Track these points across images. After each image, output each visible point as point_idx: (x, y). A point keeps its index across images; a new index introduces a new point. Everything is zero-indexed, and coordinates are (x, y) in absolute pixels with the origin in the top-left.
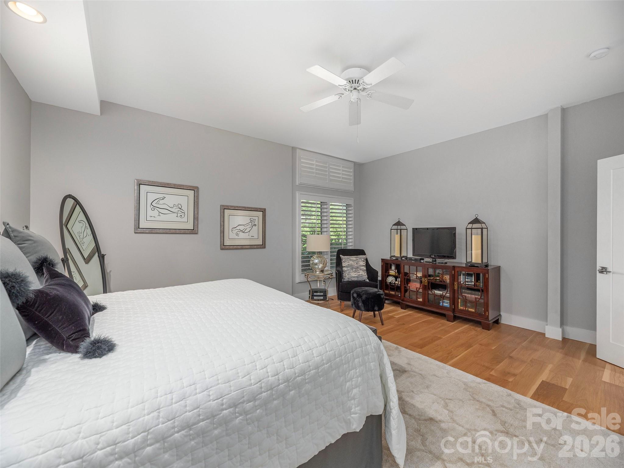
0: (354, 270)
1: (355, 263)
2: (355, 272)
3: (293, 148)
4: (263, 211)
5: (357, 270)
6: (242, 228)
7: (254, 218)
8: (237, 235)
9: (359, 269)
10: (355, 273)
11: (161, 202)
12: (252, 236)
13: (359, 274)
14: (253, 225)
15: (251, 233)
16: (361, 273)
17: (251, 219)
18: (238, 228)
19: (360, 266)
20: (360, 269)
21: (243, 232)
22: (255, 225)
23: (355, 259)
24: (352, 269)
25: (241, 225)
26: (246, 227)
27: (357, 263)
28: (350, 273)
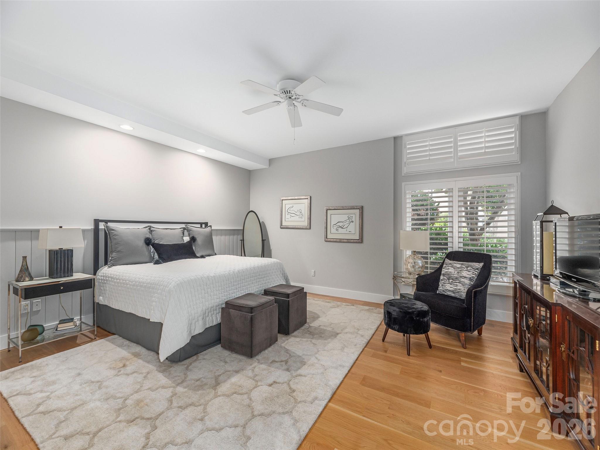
0: (450, 281)
1: (456, 272)
2: (451, 284)
3: (395, 138)
4: (359, 209)
5: (455, 282)
6: (341, 224)
7: (351, 215)
8: (337, 230)
9: (457, 281)
10: (451, 286)
11: (292, 209)
12: (349, 232)
13: (455, 287)
14: (350, 221)
15: (349, 229)
16: (458, 288)
17: (349, 217)
18: (338, 224)
19: (461, 277)
20: (460, 281)
21: (342, 228)
22: (352, 222)
23: (459, 266)
24: (449, 279)
25: (340, 222)
26: (344, 224)
27: (458, 273)
28: (445, 283)
